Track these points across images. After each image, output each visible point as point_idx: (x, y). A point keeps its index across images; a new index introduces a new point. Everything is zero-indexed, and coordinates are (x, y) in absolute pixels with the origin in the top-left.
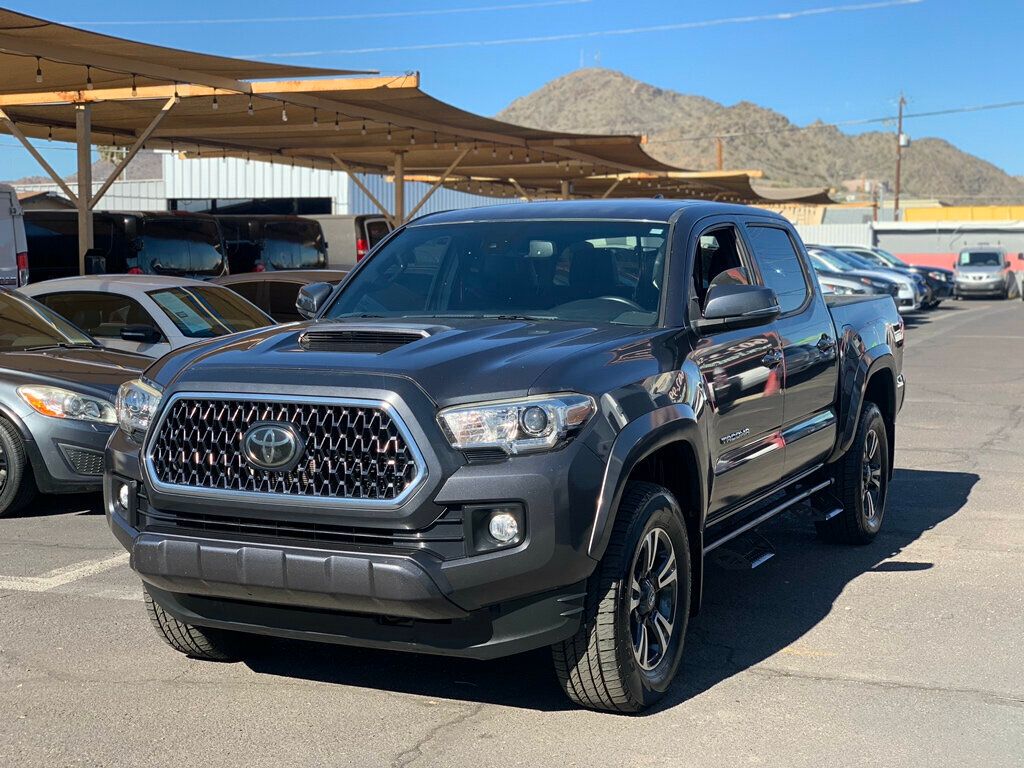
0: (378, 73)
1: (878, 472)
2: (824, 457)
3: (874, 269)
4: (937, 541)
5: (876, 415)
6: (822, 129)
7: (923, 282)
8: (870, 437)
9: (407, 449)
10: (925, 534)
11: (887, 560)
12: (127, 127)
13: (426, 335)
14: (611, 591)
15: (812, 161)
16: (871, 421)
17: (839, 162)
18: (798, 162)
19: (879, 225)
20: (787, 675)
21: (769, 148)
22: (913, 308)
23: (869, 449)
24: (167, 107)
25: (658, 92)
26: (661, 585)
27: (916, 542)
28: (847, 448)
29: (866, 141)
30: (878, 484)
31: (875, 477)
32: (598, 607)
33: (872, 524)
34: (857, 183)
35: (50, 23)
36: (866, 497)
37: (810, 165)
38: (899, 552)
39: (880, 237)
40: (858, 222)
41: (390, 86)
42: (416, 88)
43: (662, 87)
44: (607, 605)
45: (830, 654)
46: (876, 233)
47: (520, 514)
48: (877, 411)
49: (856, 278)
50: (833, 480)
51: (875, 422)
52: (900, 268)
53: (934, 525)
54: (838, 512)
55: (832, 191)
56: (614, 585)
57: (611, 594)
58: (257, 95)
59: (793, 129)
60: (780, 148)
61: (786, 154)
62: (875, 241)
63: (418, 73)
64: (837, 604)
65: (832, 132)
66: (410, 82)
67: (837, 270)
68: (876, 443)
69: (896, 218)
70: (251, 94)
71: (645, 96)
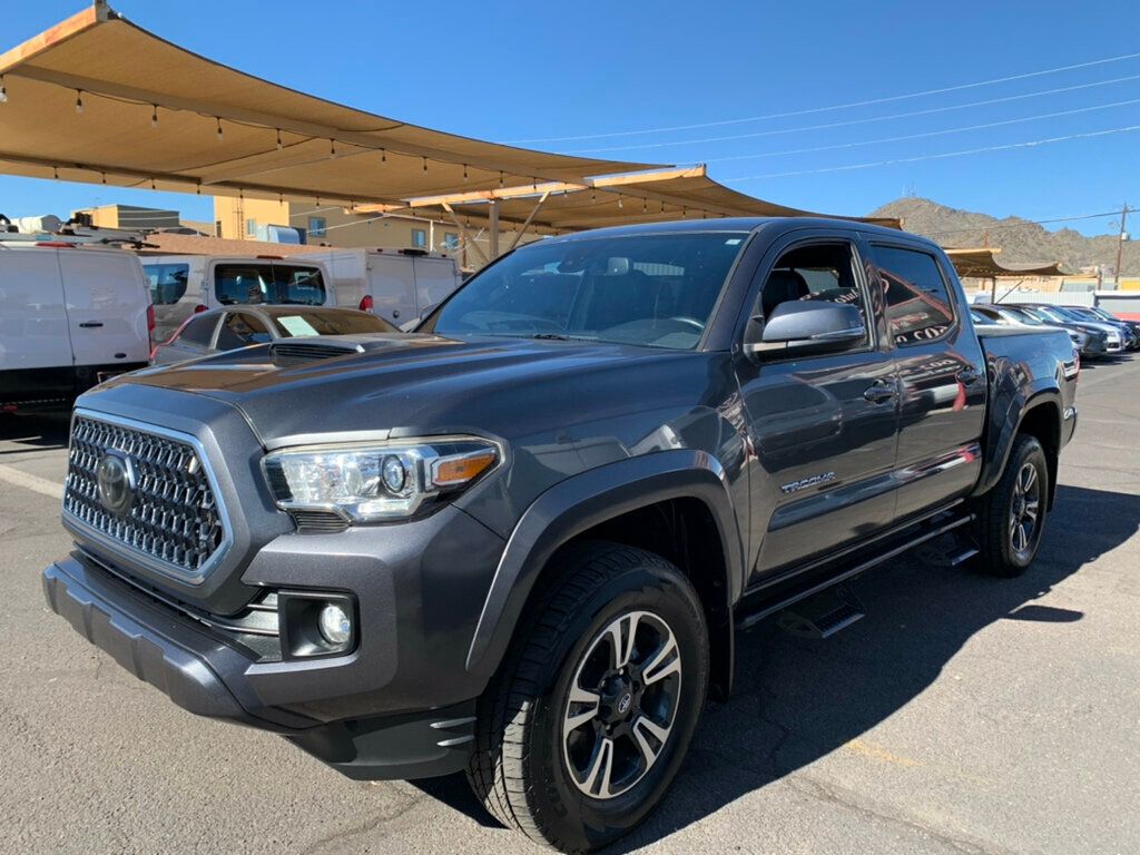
0: (673, 166)
1: (1035, 505)
2: (966, 493)
3: (1091, 321)
4: (1096, 578)
5: (1035, 449)
6: (1066, 232)
7: (1130, 332)
8: (1026, 472)
9: (214, 505)
10: (1085, 567)
11: (1031, 603)
12: (544, 220)
13: (361, 350)
14: (520, 714)
15: (1058, 254)
16: (1027, 455)
17: (1078, 255)
18: (1048, 255)
19: (1099, 293)
20: (831, 798)
21: (1028, 247)
22: (1119, 349)
23: (1024, 482)
24: (542, 200)
25: (954, 211)
26: (648, 682)
27: (1072, 577)
28: (993, 484)
29: (1099, 242)
30: (1034, 516)
31: (1030, 509)
32: (503, 734)
33: (1021, 556)
34: (1091, 268)
35: (404, 124)
36: (1017, 530)
37: (1057, 257)
38: (1047, 590)
39: (1100, 301)
40: (1083, 291)
41: (685, 176)
42: (704, 176)
43: (955, 208)
44: (514, 732)
45: (907, 762)
46: (1097, 298)
47: (350, 608)
48: (1037, 444)
49: (1074, 327)
50: (974, 516)
51: (1033, 456)
52: (1113, 322)
53: (1097, 556)
54: (972, 553)
55: (1060, 265)
56: (525, 706)
57: (521, 718)
58: (598, 188)
59: (1047, 233)
60: (1036, 246)
61: (1039, 250)
62: (1096, 304)
63: (705, 166)
64: (947, 669)
65: (1074, 235)
66: (699, 172)
67: (1058, 321)
68: (1033, 476)
69: (1116, 288)
70: (594, 188)
71: (944, 214)
